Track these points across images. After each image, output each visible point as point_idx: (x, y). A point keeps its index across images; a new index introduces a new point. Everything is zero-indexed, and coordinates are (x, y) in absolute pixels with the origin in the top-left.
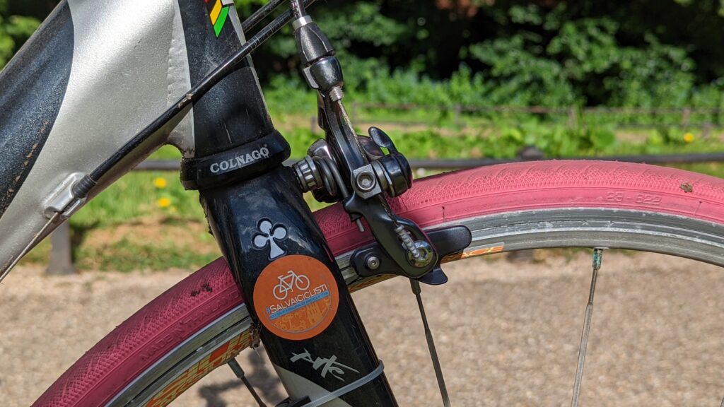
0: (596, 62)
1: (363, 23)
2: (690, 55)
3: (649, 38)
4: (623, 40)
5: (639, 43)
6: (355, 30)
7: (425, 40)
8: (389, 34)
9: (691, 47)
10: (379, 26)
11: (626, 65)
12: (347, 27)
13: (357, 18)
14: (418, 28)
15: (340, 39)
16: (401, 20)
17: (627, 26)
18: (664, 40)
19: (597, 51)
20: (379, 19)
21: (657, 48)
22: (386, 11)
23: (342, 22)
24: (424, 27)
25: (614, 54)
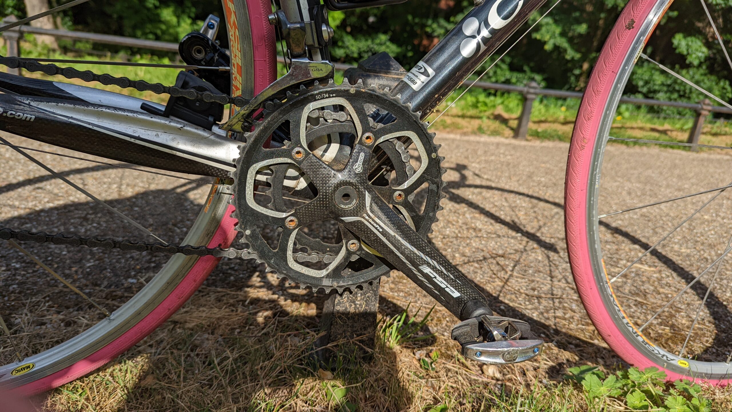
0: (498, 77)
1: (381, 44)
2: (544, 79)
3: (526, 68)
4: (513, 68)
5: (520, 70)
6: (376, 48)
7: (411, 57)
8: (393, 52)
9: (546, 76)
10: (388, 47)
11: (514, 80)
12: (372, 46)
13: (377, 41)
14: (407, 51)
15: (367, 52)
16: (399, 45)
17: (515, 61)
18: (533, 70)
19: (499, 71)
20: (388, 43)
21: (529, 74)
22: (392, 40)
23: (369, 42)
24: (411, 50)
25: (508, 74)
